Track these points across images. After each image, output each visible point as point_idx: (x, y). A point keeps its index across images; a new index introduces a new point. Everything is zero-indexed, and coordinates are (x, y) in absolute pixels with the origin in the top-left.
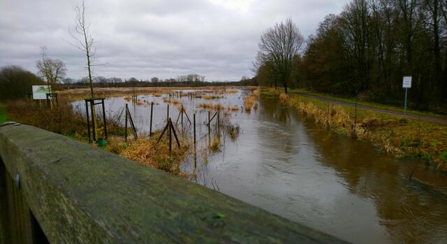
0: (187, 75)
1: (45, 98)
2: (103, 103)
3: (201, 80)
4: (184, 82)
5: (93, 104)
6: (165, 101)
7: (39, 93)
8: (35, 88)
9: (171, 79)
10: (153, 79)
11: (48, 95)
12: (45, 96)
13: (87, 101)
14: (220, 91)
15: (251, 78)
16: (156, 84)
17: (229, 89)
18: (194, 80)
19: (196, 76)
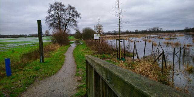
0: (152, 28)
1: (98, 39)
2: (124, 41)
3: (160, 30)
4: (151, 31)
5: (120, 42)
6: (144, 40)
7: (96, 37)
8: (95, 35)
9: (145, 30)
10: (135, 30)
11: (99, 37)
12: (98, 38)
13: (117, 40)
14: (173, 35)
15: (192, 28)
16: (137, 32)
17: (177, 34)
18: (156, 30)
19: (157, 28)
